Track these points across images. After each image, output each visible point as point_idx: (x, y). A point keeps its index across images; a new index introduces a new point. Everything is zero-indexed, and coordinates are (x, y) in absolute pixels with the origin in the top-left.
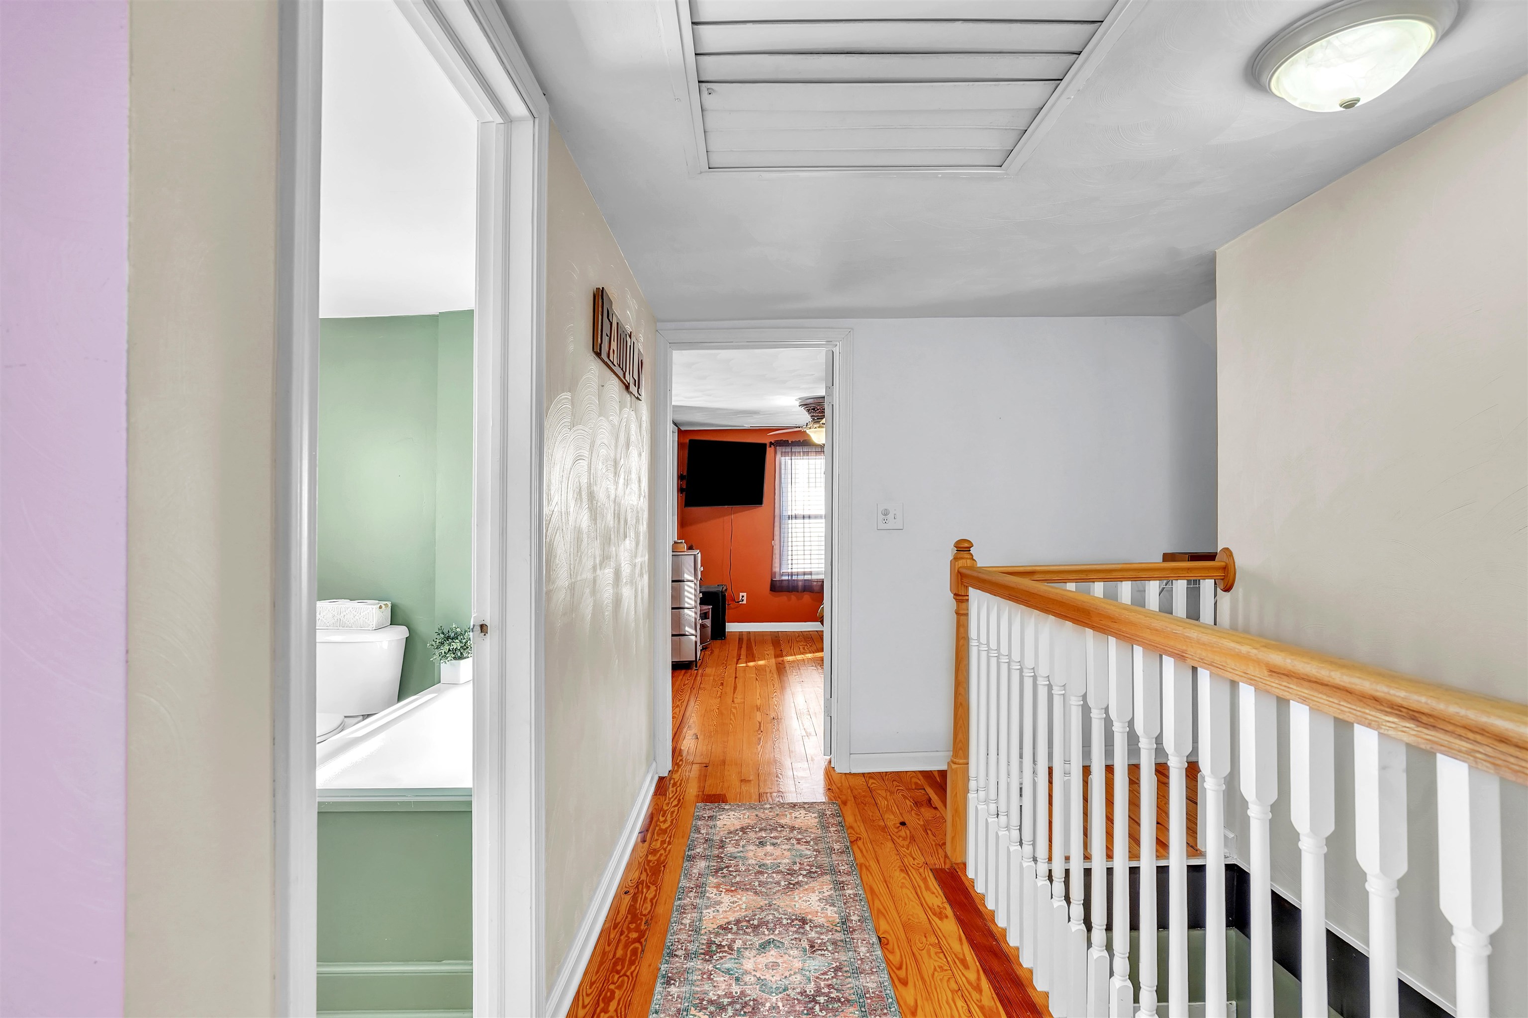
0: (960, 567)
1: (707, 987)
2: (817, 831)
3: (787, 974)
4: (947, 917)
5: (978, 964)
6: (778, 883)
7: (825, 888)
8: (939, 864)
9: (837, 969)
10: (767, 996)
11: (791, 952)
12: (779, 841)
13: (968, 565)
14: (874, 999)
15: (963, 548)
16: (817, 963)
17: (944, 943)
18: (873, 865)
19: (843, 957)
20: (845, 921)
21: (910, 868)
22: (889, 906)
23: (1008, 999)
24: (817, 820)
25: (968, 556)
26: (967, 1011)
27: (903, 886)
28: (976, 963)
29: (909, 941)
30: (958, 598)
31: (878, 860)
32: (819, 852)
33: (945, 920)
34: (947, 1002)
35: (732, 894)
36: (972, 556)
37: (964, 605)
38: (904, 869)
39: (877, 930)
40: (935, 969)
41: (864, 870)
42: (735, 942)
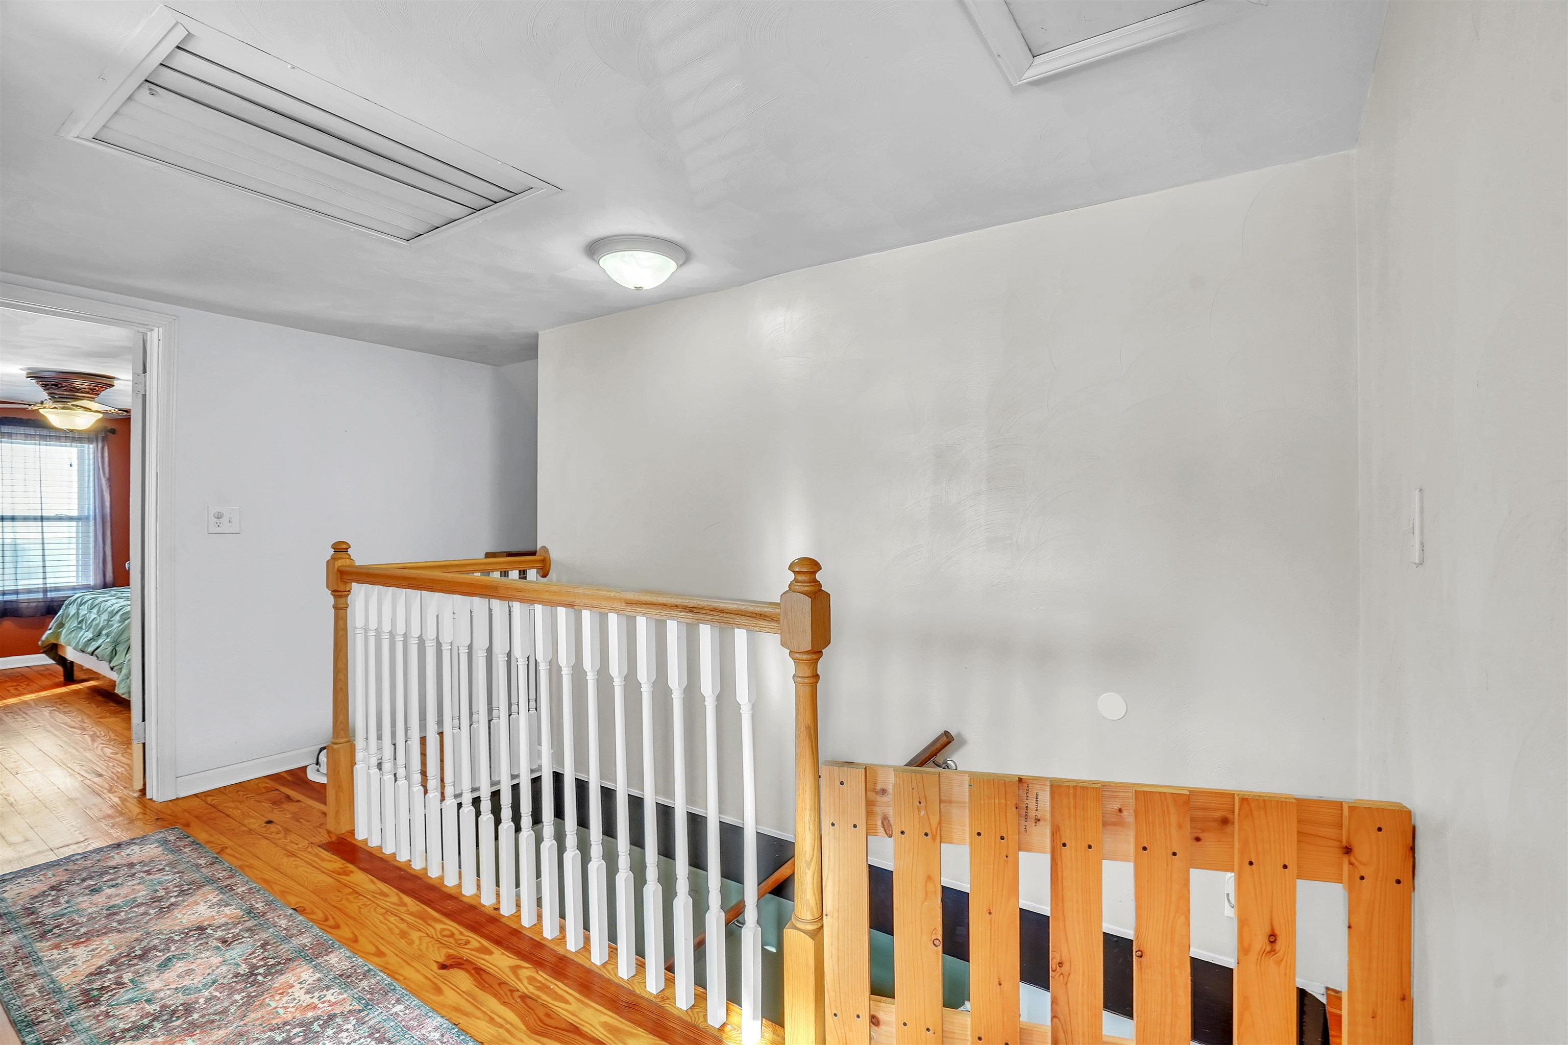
0: (340, 566)
1: (110, 1023)
2: (167, 857)
3: (210, 971)
4: (352, 872)
5: (395, 890)
6: (146, 913)
7: (210, 897)
8: (325, 839)
9: (263, 946)
10: (196, 995)
11: (203, 956)
12: (119, 881)
13: (347, 564)
14: (315, 948)
15: (340, 549)
16: (236, 952)
17: (358, 889)
18: (255, 862)
19: (264, 935)
20: (250, 911)
21: (297, 852)
22: (291, 885)
23: (428, 900)
24: (160, 849)
25: (347, 556)
26: (401, 920)
27: (297, 867)
28: (393, 890)
29: (325, 900)
30: (337, 594)
31: (258, 857)
32: (182, 872)
33: (351, 874)
34: (381, 922)
35: (86, 944)
36: (350, 556)
37: (343, 600)
38: (292, 854)
39: (288, 904)
40: (360, 908)
41: (247, 869)
42: (122, 977)
